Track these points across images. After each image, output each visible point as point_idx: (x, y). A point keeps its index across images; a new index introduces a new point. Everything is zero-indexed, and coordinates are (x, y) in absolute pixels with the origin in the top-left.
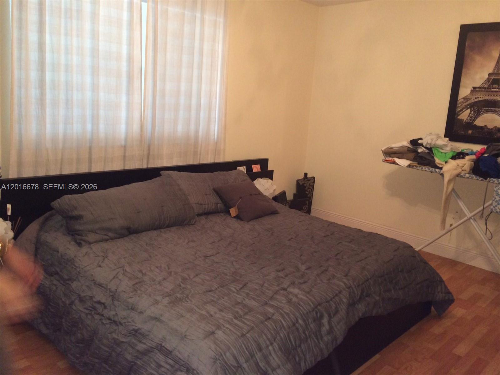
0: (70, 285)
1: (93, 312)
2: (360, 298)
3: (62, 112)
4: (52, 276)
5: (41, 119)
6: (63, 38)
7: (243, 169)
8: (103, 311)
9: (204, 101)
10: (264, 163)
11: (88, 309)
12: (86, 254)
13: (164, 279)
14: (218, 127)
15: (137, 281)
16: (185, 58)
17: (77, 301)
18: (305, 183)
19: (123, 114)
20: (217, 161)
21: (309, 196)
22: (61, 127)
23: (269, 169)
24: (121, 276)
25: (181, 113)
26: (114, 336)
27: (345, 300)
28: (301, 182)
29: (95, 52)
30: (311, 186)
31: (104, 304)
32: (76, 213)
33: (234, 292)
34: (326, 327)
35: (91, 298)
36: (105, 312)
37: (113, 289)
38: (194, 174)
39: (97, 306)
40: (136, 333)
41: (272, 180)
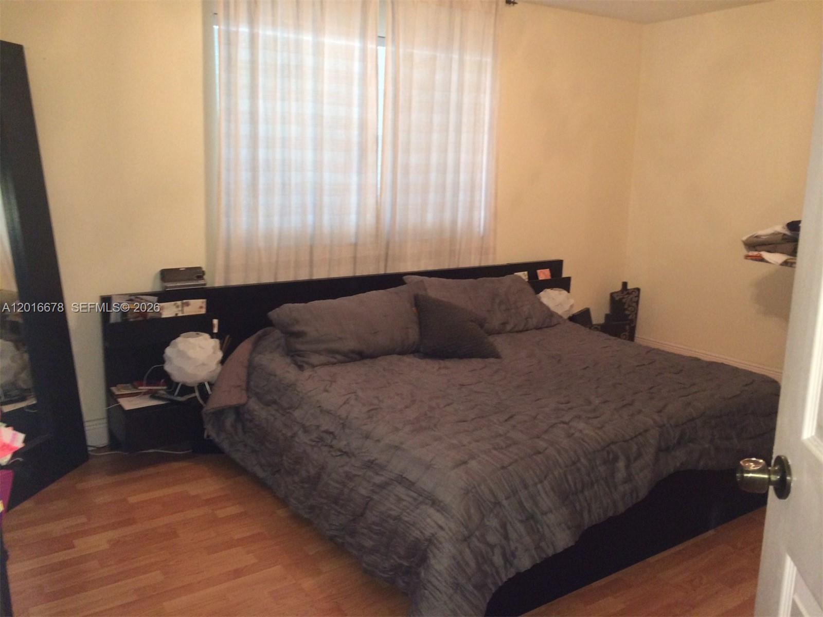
0: (291, 413)
1: (320, 444)
2: (679, 443)
3: (277, 200)
4: (269, 405)
5: (253, 209)
6: (279, 103)
7: (524, 275)
8: (331, 441)
9: (463, 178)
10: (556, 266)
11: (314, 441)
12: (309, 378)
13: (407, 407)
14: (485, 213)
15: (372, 407)
16: (437, 118)
17: (300, 433)
18: (623, 298)
19: (353, 199)
20: (484, 264)
21: (630, 317)
22: (276, 219)
23: (565, 274)
24: (352, 402)
25: (432, 197)
26: (346, 468)
27: (652, 441)
28: (618, 296)
29: (318, 118)
30: (634, 302)
31: (332, 433)
32: (297, 328)
33: (495, 424)
34: (621, 474)
35: (318, 427)
36: (334, 442)
37: (344, 415)
38: (450, 280)
39: (324, 435)
40: (370, 465)
41: (569, 292)
